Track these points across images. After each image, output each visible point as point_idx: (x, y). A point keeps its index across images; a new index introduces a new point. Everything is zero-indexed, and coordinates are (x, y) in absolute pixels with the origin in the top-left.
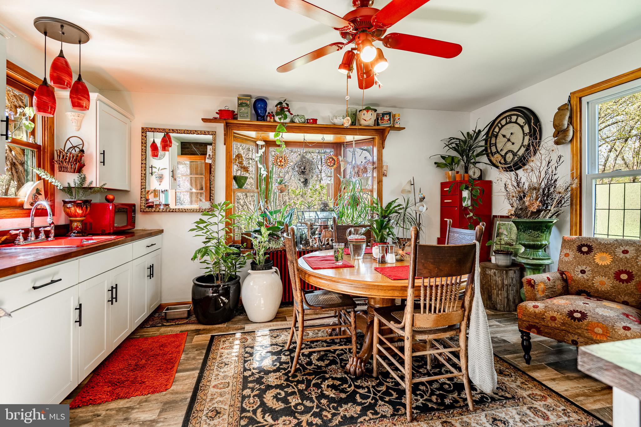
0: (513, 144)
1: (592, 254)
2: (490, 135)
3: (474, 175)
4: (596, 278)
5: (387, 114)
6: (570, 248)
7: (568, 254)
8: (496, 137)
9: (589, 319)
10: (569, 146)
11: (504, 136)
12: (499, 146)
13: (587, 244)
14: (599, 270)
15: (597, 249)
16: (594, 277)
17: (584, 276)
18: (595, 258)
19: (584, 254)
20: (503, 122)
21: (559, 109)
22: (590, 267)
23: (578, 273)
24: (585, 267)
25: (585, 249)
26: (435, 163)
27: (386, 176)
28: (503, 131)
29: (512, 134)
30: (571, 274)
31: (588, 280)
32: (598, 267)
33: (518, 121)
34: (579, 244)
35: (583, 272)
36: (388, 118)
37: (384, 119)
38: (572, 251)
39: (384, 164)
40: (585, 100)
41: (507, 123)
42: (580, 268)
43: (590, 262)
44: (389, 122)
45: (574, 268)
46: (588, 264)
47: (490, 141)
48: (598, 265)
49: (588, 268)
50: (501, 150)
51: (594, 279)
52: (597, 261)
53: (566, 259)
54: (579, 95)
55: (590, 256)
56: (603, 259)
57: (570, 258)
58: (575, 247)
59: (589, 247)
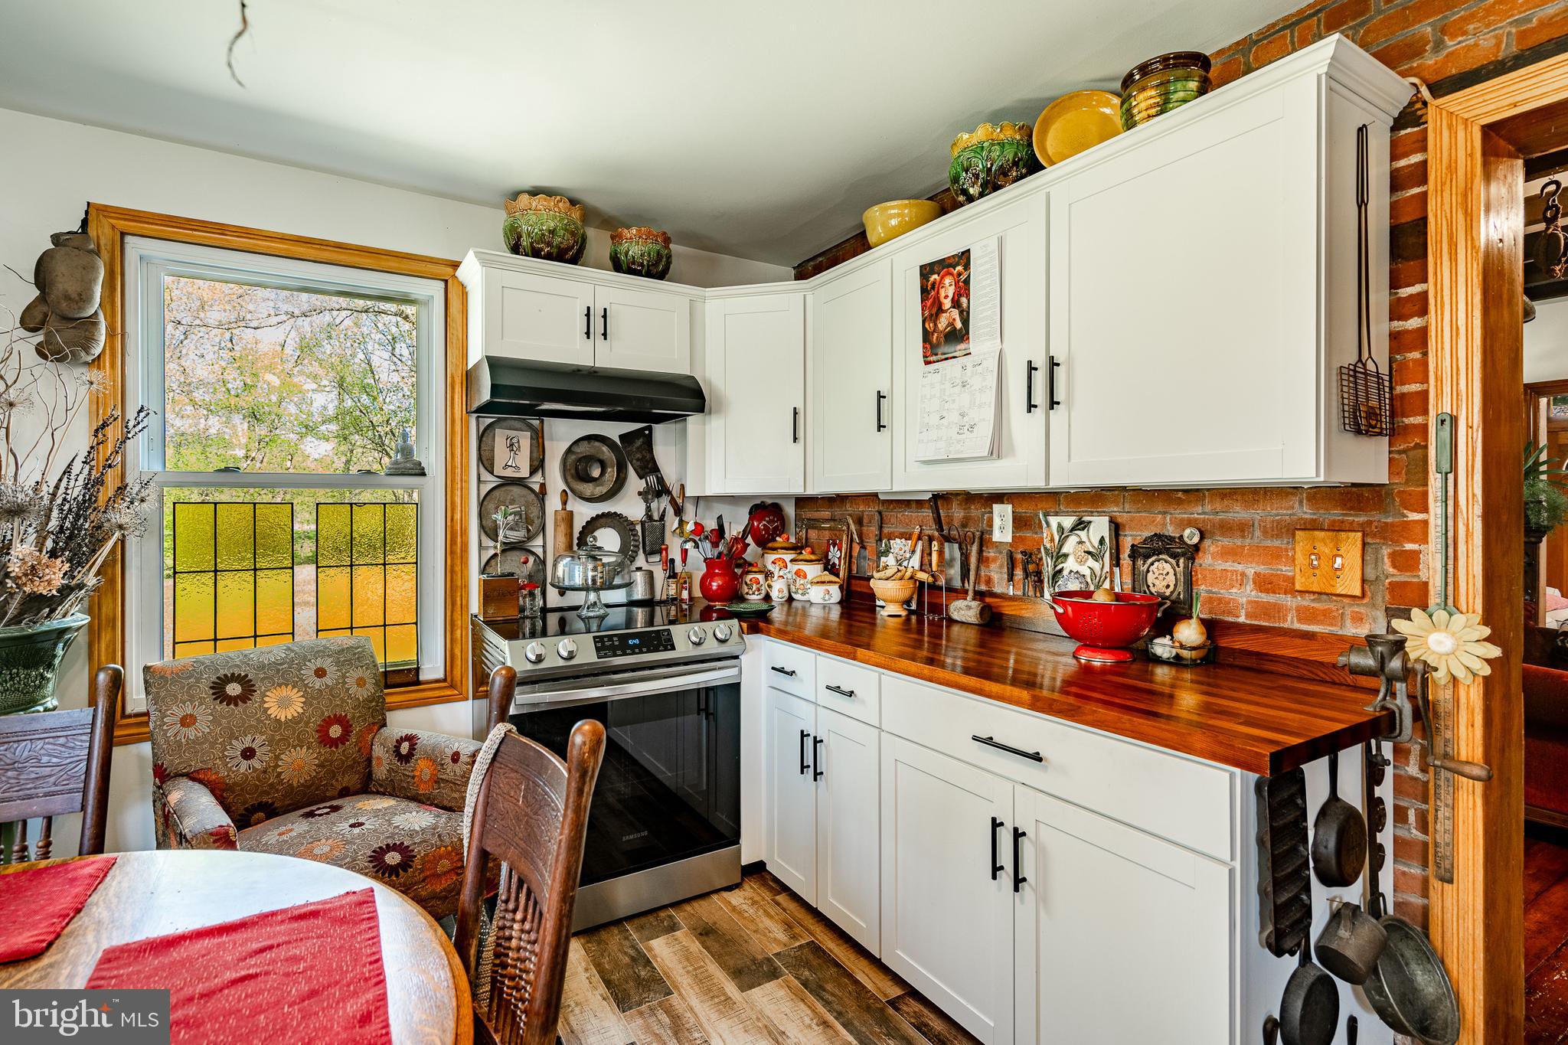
1: (256, 696)
4: (283, 756)
6: (192, 696)
7: (191, 715)
9: (419, 851)
10: (85, 377)
13: (233, 674)
14: (283, 734)
15: (262, 680)
16: (277, 758)
17: (255, 763)
18: (266, 705)
19: (236, 705)
22: (262, 733)
23: (235, 762)
24: (249, 738)
25: (234, 689)
30: (217, 773)
31: (265, 772)
32: (280, 728)
34: (214, 679)
35: (248, 754)
38: (201, 704)
40: (135, 247)
42: (239, 746)
43: (259, 721)
45: (223, 752)
46: (256, 727)
48: (278, 721)
49: (260, 739)
51: (280, 763)
52: (274, 712)
53: (191, 733)
54: (122, 224)
55: (252, 705)
56: (284, 703)
57: (203, 726)
58: (204, 690)
59: (242, 680)
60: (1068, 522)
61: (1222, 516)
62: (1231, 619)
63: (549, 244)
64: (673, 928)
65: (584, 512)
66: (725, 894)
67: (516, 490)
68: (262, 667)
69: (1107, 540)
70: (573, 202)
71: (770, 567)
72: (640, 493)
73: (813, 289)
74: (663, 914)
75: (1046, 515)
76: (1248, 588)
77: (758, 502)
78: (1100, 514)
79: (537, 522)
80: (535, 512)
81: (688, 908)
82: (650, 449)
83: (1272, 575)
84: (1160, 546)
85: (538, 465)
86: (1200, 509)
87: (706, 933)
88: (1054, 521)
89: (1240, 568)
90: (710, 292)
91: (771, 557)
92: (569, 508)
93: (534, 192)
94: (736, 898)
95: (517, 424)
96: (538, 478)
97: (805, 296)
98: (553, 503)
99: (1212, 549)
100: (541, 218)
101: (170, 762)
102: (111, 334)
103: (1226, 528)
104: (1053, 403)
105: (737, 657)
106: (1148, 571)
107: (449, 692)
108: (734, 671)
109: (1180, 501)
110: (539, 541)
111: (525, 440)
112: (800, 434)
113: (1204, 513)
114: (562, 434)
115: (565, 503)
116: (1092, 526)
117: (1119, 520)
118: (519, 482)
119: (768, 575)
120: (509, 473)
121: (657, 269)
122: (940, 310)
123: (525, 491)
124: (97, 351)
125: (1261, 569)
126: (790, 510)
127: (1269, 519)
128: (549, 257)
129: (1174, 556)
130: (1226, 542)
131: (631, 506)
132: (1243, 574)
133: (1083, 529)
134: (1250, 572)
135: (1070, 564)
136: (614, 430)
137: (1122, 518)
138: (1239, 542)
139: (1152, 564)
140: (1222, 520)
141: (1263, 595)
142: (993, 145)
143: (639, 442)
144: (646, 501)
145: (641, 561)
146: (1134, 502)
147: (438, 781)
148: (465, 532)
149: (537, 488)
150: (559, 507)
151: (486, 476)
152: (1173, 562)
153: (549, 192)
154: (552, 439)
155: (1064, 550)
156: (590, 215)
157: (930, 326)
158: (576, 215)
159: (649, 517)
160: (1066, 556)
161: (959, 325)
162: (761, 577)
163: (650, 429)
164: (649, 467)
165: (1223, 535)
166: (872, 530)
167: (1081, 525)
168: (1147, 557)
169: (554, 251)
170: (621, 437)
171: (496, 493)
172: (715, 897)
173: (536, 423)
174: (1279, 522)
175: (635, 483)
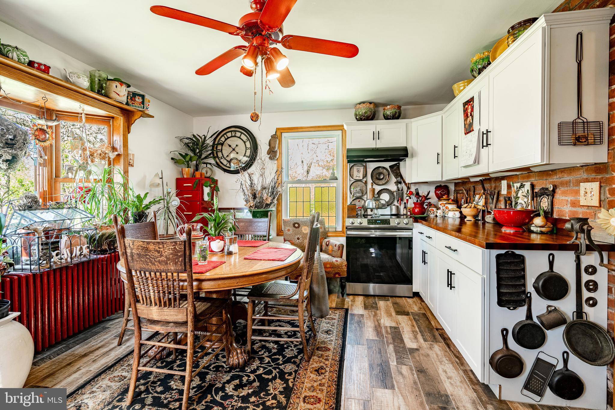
0: (237, 153)
1: (300, 227)
2: (216, 143)
3: (207, 174)
5: (139, 95)
6: (290, 226)
7: (289, 229)
8: (222, 144)
10: (276, 162)
11: (230, 146)
12: (225, 153)
13: (297, 222)
14: (305, 236)
15: (302, 224)
17: (299, 241)
18: (302, 229)
19: (297, 228)
20: (229, 135)
21: (272, 137)
23: (296, 240)
24: (299, 236)
25: (296, 225)
26: (172, 159)
27: (132, 166)
28: (229, 141)
29: (237, 146)
30: (293, 241)
31: (301, 243)
33: (241, 137)
34: (293, 223)
35: (298, 239)
36: (141, 100)
37: (135, 100)
39: (130, 152)
40: (284, 135)
41: (232, 137)
42: (297, 237)
43: (300, 232)
44: (143, 106)
46: (300, 234)
47: (217, 147)
48: (304, 233)
49: (301, 236)
50: (228, 156)
51: (304, 242)
52: (303, 231)
53: (289, 233)
54: (281, 131)
55: (299, 229)
56: (305, 230)
57: (291, 232)
58: (292, 225)
59: (298, 224)
60: (518, 185)
61: (562, 179)
62: (564, 218)
63: (364, 116)
64: (388, 300)
65: (378, 188)
66: (407, 298)
67: (359, 183)
68: (302, 222)
69: (530, 192)
70: (370, 103)
71: (440, 206)
72: (395, 183)
73: (444, 113)
74: (387, 298)
75: (513, 183)
76: (569, 206)
77: (439, 185)
78: (527, 182)
79: (365, 192)
80: (364, 189)
81: (394, 298)
82: (399, 170)
83: (575, 200)
84: (544, 192)
85: (365, 176)
86: (555, 177)
87: (394, 304)
88: (515, 185)
89: (567, 198)
90: (413, 120)
91: (440, 203)
92: (373, 187)
93: (360, 104)
94: (410, 300)
95: (360, 165)
96: (365, 179)
97: (442, 116)
98: (369, 186)
99: (559, 192)
100: (363, 110)
101: (286, 238)
102: (280, 154)
103: (563, 184)
104: (487, 145)
105: (412, 229)
106: (541, 201)
107: (342, 234)
108: (410, 233)
109: (550, 175)
110: (365, 196)
111: (362, 169)
112: (440, 161)
113: (557, 179)
114: (372, 166)
115: (372, 186)
116: (525, 186)
117: (534, 183)
118: (360, 181)
119: (438, 209)
120: (357, 178)
121: (396, 116)
122: (468, 117)
123: (362, 183)
124: (277, 157)
125: (572, 198)
126: (452, 187)
127: (574, 179)
128: (364, 120)
129: (548, 195)
130: (562, 189)
131: (393, 187)
132: (567, 201)
133: (523, 187)
134: (569, 200)
135: (520, 201)
136: (387, 165)
137: (535, 183)
138: (566, 189)
139: (542, 199)
140: (561, 181)
141: (573, 208)
142: (480, 60)
143: (395, 168)
144: (397, 185)
145: (396, 203)
146: (538, 176)
147: (332, 251)
148: (346, 194)
149: (364, 182)
150: (371, 187)
151: (352, 179)
152: (547, 197)
153: (364, 103)
154: (369, 168)
155: (519, 196)
156: (377, 105)
157: (466, 122)
158: (372, 106)
159: (398, 190)
160: (519, 197)
161: (471, 121)
162: (435, 209)
163: (399, 163)
164: (398, 175)
165: (562, 186)
166: (472, 193)
167: (522, 186)
168: (540, 196)
169: (366, 118)
170: (390, 167)
171: (354, 184)
172: (403, 298)
173: (364, 164)
174: (577, 180)
175: (394, 179)
